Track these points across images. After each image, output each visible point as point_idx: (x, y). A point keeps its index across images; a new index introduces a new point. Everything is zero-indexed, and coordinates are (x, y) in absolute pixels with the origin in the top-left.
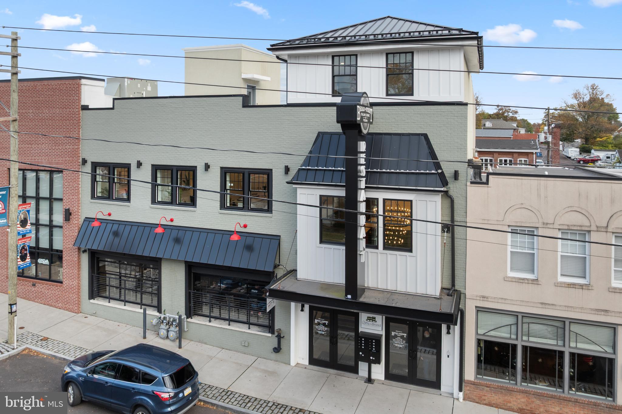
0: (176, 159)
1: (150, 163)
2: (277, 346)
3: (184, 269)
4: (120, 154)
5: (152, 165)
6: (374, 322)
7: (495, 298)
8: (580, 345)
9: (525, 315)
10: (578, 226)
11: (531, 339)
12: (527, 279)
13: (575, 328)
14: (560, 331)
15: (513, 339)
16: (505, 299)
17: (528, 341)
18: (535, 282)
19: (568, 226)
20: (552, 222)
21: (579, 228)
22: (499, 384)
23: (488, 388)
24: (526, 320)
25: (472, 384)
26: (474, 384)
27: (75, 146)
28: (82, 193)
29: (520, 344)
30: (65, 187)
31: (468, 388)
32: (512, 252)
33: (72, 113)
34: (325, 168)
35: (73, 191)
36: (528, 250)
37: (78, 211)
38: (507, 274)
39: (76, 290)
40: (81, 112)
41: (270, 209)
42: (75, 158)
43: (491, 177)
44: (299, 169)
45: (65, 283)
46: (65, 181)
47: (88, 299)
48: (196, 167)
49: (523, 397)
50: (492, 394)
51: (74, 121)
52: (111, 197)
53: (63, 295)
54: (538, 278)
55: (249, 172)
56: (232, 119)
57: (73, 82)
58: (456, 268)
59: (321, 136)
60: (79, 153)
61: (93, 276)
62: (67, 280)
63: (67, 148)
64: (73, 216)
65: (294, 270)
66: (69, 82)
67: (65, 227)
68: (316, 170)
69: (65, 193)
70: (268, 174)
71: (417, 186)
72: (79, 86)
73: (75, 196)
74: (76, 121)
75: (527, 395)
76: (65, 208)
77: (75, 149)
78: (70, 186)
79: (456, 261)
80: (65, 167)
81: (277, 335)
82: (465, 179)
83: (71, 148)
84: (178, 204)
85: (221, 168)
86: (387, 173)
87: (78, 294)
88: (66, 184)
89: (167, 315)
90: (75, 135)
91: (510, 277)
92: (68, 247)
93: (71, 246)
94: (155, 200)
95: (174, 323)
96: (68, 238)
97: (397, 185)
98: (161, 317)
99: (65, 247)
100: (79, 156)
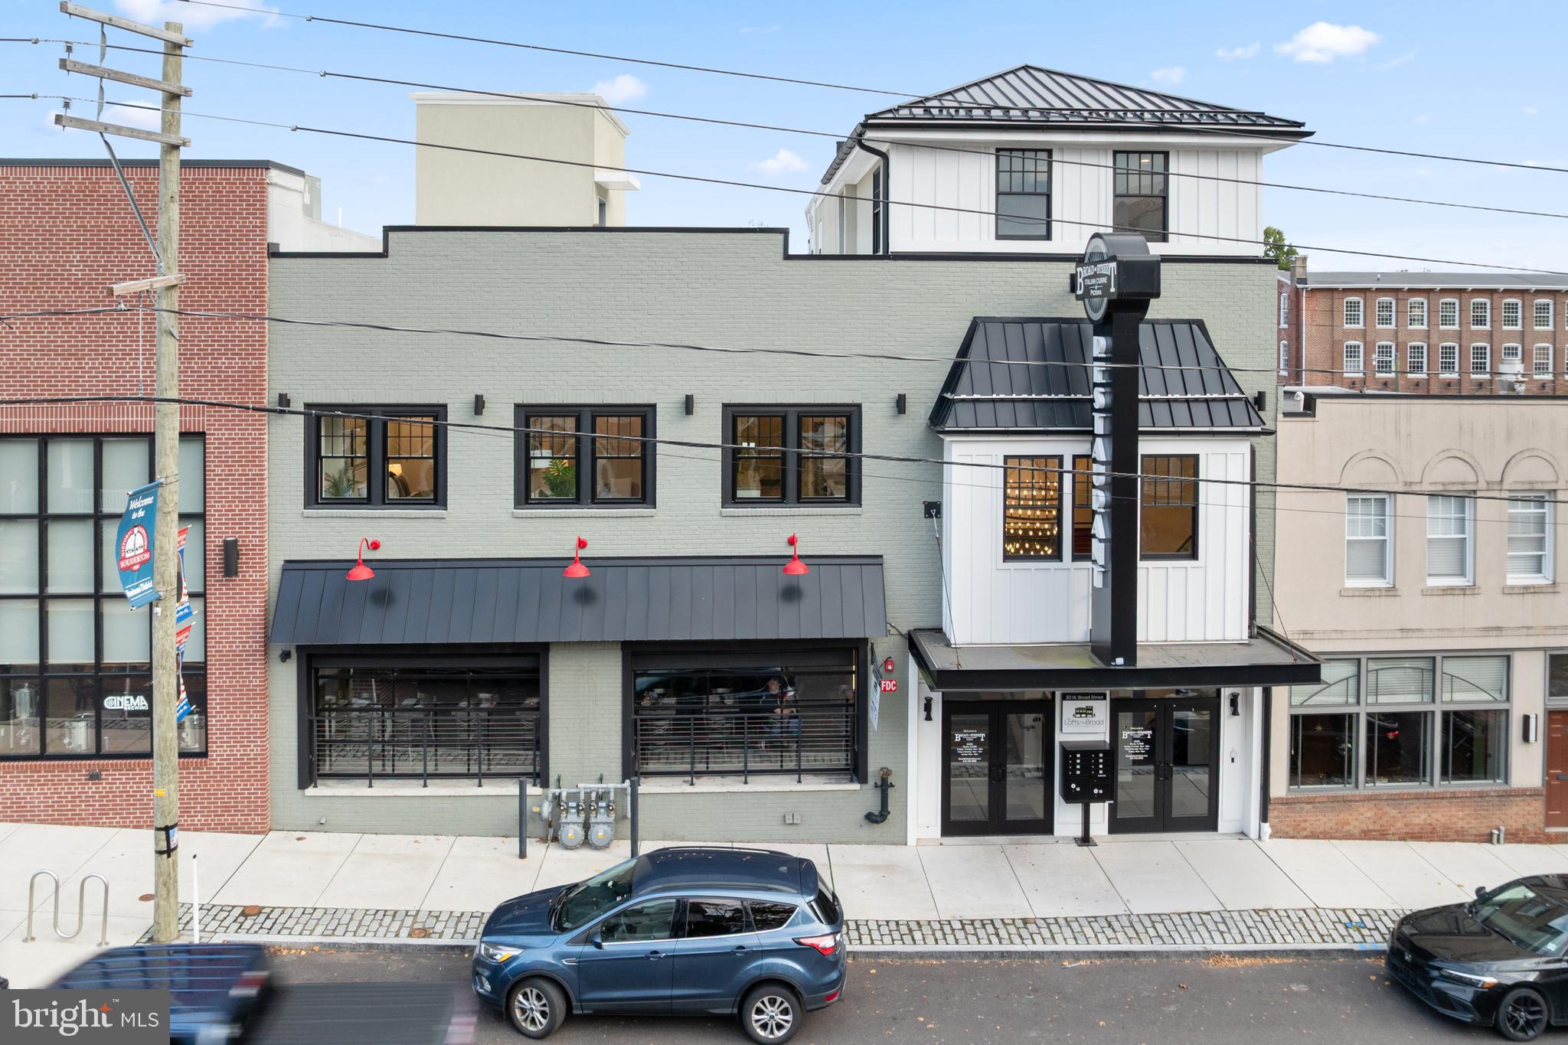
0: (594, 388)
1: (508, 401)
2: (876, 809)
3: (620, 664)
4: (409, 378)
5: (517, 406)
6: (1089, 718)
7: (1325, 632)
8: (1457, 697)
9: (1378, 657)
10: (1458, 483)
11: (1382, 699)
12: (1379, 589)
13: (1451, 667)
14: (1428, 676)
15: (1352, 705)
16: (1342, 632)
17: (1377, 704)
18: (1392, 591)
19: (1444, 484)
20: (1419, 481)
21: (1460, 488)
22: (1330, 794)
23: (1310, 806)
24: (1372, 666)
25: (1282, 804)
26: (1287, 803)
27: (253, 359)
28: (272, 493)
29: (1363, 711)
30: (214, 480)
31: (1276, 813)
32: (1349, 542)
33: (238, 266)
34: (1014, 396)
35: (246, 488)
36: (1375, 535)
37: (263, 546)
38: (1344, 584)
39: (259, 769)
40: (267, 264)
41: (852, 496)
42: (252, 394)
43: (1319, 402)
44: (954, 401)
45: (217, 755)
46: (214, 461)
47: (297, 787)
48: (654, 406)
49: (1370, 809)
50: (1317, 816)
51: (248, 288)
52: (376, 498)
53: (210, 790)
54: (1394, 585)
55: (799, 412)
56: (756, 286)
57: (244, 175)
58: (1257, 584)
59: (981, 325)
60: (265, 380)
61: (311, 722)
62: (223, 747)
63: (221, 367)
64: (246, 559)
65: (915, 630)
66: (226, 175)
67: (215, 594)
68: (993, 401)
69: (214, 497)
70: (849, 417)
71: (1213, 425)
72: (264, 188)
73: (253, 502)
74: (253, 288)
75: (1376, 802)
76: (216, 540)
77: (252, 367)
78: (235, 475)
79: (1258, 570)
80: (214, 420)
81: (879, 783)
82: (1274, 407)
83: (235, 367)
84: (595, 501)
85: (725, 406)
86: (1149, 401)
87: (263, 779)
88: (218, 471)
89: (580, 785)
90: (251, 328)
91: (1349, 589)
92: (226, 651)
93: (238, 647)
94: (524, 497)
95: (600, 804)
96: (226, 625)
97: (1174, 426)
98: (560, 794)
99: (216, 651)
100: (264, 389)
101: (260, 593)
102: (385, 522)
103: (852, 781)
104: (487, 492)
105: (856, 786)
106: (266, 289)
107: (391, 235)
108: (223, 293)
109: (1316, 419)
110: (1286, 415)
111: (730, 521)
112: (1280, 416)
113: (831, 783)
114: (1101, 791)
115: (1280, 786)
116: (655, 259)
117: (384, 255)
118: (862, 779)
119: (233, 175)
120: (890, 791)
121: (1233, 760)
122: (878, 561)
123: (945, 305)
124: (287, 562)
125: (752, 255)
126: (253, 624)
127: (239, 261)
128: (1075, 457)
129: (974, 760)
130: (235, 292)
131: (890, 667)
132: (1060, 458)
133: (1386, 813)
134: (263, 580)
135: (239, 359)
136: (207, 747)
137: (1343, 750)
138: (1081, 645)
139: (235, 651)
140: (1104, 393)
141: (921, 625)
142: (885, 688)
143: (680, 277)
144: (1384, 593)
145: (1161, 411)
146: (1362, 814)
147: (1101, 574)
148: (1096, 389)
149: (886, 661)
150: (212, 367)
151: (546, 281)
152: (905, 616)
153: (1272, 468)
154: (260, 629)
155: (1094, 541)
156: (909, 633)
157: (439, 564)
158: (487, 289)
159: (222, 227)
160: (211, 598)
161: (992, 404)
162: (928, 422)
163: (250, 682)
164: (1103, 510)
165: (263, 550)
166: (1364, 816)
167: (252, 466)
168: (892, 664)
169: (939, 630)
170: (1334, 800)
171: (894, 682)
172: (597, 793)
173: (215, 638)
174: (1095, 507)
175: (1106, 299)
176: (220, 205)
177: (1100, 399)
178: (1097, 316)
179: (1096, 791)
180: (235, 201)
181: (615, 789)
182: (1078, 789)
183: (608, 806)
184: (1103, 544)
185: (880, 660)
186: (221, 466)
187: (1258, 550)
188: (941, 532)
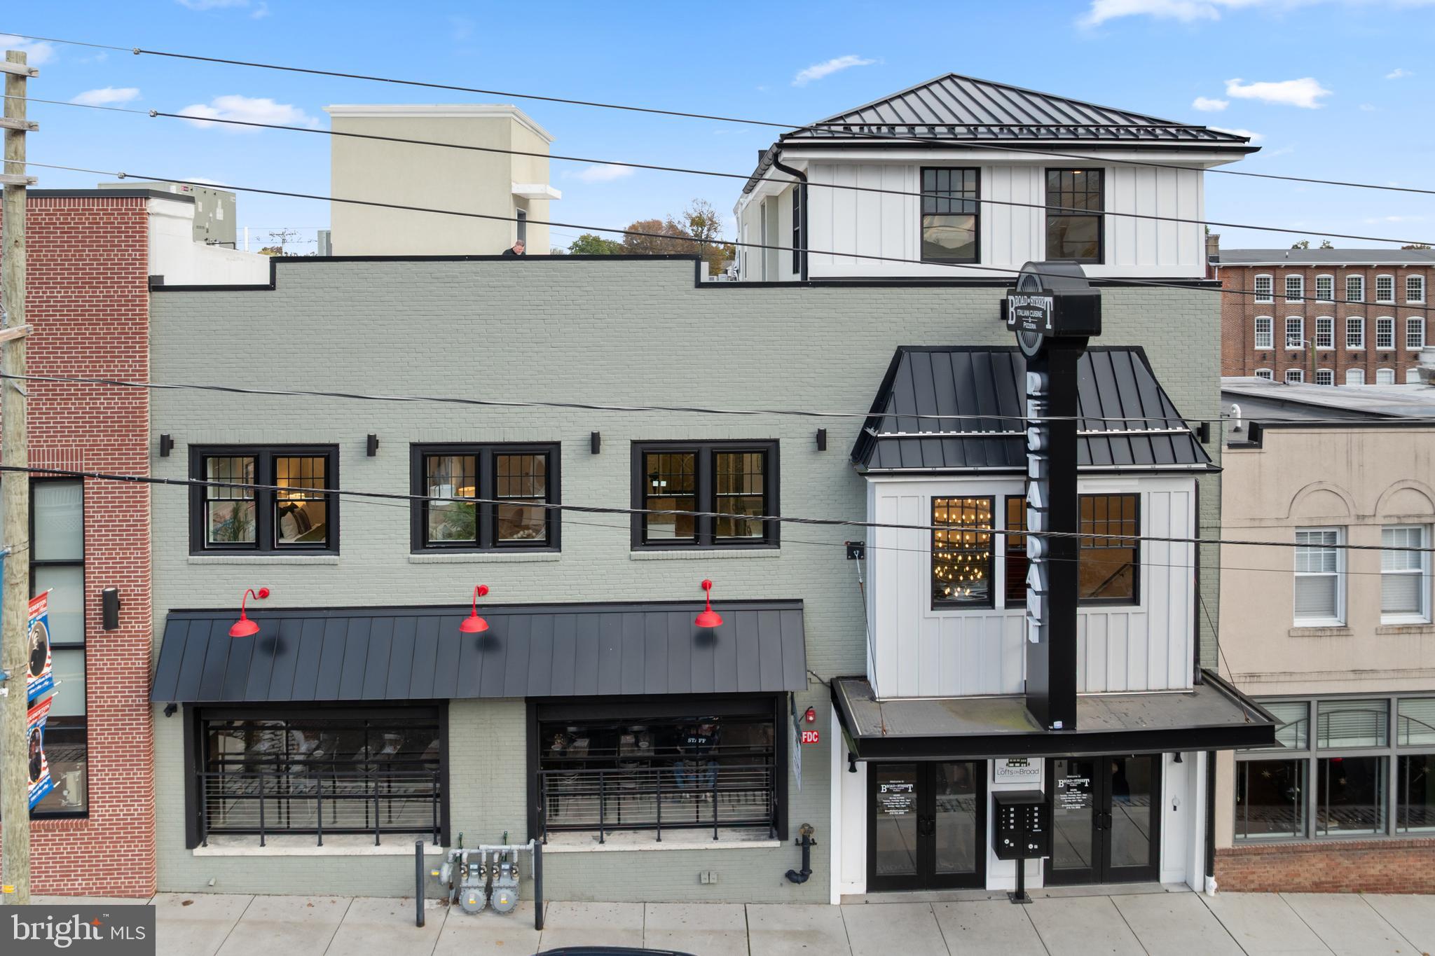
0: (494, 425)
1: (404, 440)
2: (798, 868)
3: (524, 717)
4: (298, 417)
5: (414, 446)
6: (1024, 767)
7: (1272, 674)
8: (1414, 740)
9: (1325, 699)
10: (1414, 517)
11: (1334, 743)
12: (1330, 629)
13: (1407, 709)
14: (1382, 718)
15: (1301, 750)
16: (1291, 674)
17: (1328, 749)
18: (1344, 630)
19: (1398, 518)
20: (1372, 515)
21: (1416, 521)
22: (1279, 844)
23: (1258, 858)
24: (1325, 708)
25: (1228, 855)
26: (1233, 855)
27: (133, 399)
28: (155, 539)
29: (1313, 757)
30: (94, 526)
31: (1222, 865)
32: (1297, 578)
33: (116, 301)
34: (942, 433)
35: (127, 535)
36: (1326, 570)
37: (145, 595)
38: (1293, 623)
39: (146, 828)
40: (148, 298)
41: (771, 537)
42: (133, 436)
43: (1266, 432)
44: (877, 439)
45: (99, 816)
46: (93, 507)
47: (185, 847)
48: (558, 444)
49: (1321, 860)
50: (1265, 867)
51: (128, 324)
52: (265, 543)
53: (91, 852)
54: (1346, 623)
55: (712, 448)
56: (666, 316)
57: (122, 205)
58: (1201, 625)
59: (906, 355)
60: (147, 421)
61: (200, 778)
62: (104, 806)
63: (99, 408)
64: (128, 609)
65: (838, 678)
66: (103, 205)
67: (95, 646)
68: (920, 438)
69: (94, 545)
70: (768, 451)
71: (1155, 462)
72: (143, 218)
73: (134, 549)
74: (132, 324)
75: (1327, 853)
76: (96, 590)
77: (133, 408)
78: (115, 521)
79: (1202, 610)
80: (93, 464)
81: (800, 840)
82: (1218, 438)
83: (114, 408)
84: (496, 545)
85: (634, 443)
86: (1087, 437)
87: (148, 840)
88: (98, 516)
89: (483, 847)
90: (131, 366)
91: (1299, 628)
92: (108, 706)
93: (120, 701)
94: (421, 540)
95: (503, 866)
96: (108, 678)
97: (1113, 464)
98: (461, 855)
99: (97, 707)
100: (147, 430)
101: (143, 645)
102: (274, 570)
103: (771, 837)
104: (381, 536)
105: (776, 843)
106: (148, 325)
107: (279, 266)
108: (101, 329)
109: (1263, 450)
110: (1231, 446)
111: (639, 564)
112: (1225, 448)
113: (749, 840)
114: (1036, 847)
115: (1225, 838)
116: (558, 289)
117: (271, 287)
118: (783, 836)
119: (111, 205)
120: (812, 848)
121: (1175, 808)
122: (798, 605)
123: (868, 334)
124: (172, 611)
125: (661, 283)
126: (136, 678)
127: (118, 296)
128: (1007, 498)
129: (902, 812)
130: (114, 329)
131: (811, 718)
132: (992, 499)
133: (1340, 864)
134: (146, 631)
135: (119, 399)
136: (88, 807)
137: (1293, 794)
138: (1015, 697)
139: (118, 706)
140: (1039, 434)
141: (845, 673)
142: (806, 739)
143: (585, 307)
144: (1335, 633)
145: (1100, 448)
146: (1314, 865)
147: (1037, 629)
148: (1030, 429)
149: (807, 711)
150: (90, 408)
151: (443, 313)
152: (827, 664)
153: (1216, 503)
154: (143, 682)
155: (1029, 591)
156: (832, 681)
157: (331, 614)
158: (380, 322)
159: (100, 260)
160: (91, 651)
161: (918, 442)
162: (851, 458)
163: (133, 738)
164: (1039, 561)
165: (145, 600)
166: (1314, 868)
167: (134, 511)
168: (814, 715)
169: (863, 678)
170: (1283, 850)
171: (815, 733)
172: (500, 854)
173: (96, 693)
174: (1030, 555)
175: (1041, 335)
176: (96, 237)
177: (1035, 442)
178: (1031, 352)
179: (1031, 846)
180: (114, 232)
181: (520, 851)
182: (1012, 845)
183: (511, 869)
184: (1039, 597)
185: (800, 711)
186: (100, 512)
187: (1202, 590)
188: (864, 577)
